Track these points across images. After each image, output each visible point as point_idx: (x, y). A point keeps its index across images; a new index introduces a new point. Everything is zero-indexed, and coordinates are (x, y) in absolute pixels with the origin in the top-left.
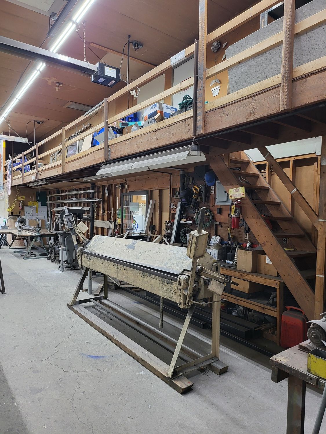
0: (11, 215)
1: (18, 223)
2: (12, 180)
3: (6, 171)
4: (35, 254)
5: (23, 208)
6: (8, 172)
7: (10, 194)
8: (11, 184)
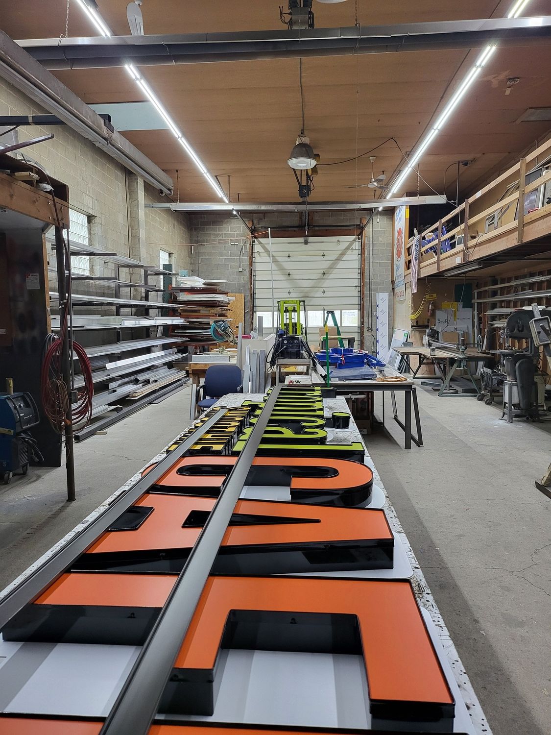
0: (415, 324)
1: (427, 337)
2: (419, 268)
3: (409, 255)
4: (455, 390)
5: (433, 314)
6: (413, 257)
7: (415, 291)
8: (418, 275)
